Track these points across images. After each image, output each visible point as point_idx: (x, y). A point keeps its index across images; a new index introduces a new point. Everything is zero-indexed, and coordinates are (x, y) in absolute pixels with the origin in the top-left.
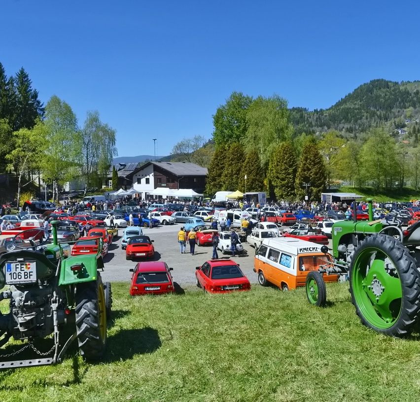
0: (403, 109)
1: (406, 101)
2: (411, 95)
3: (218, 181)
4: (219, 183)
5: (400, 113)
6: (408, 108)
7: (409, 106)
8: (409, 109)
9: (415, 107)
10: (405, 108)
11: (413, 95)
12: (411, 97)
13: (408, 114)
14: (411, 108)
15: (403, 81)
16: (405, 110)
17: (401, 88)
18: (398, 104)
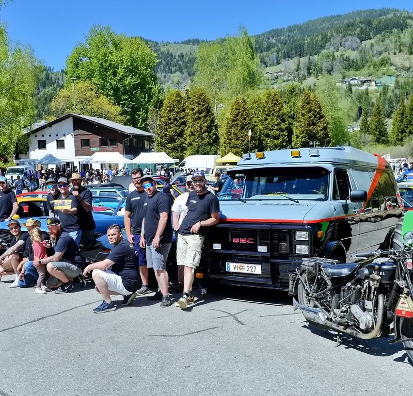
0: (170, 74)
1: (171, 64)
2: (175, 58)
3: (178, 142)
4: (181, 144)
5: (166, 79)
6: (175, 72)
7: (176, 71)
8: (175, 74)
9: (182, 73)
10: (172, 73)
11: (177, 58)
12: (175, 60)
13: (176, 80)
14: (178, 73)
15: (163, 41)
16: (171, 75)
17: (163, 49)
18: (162, 68)
